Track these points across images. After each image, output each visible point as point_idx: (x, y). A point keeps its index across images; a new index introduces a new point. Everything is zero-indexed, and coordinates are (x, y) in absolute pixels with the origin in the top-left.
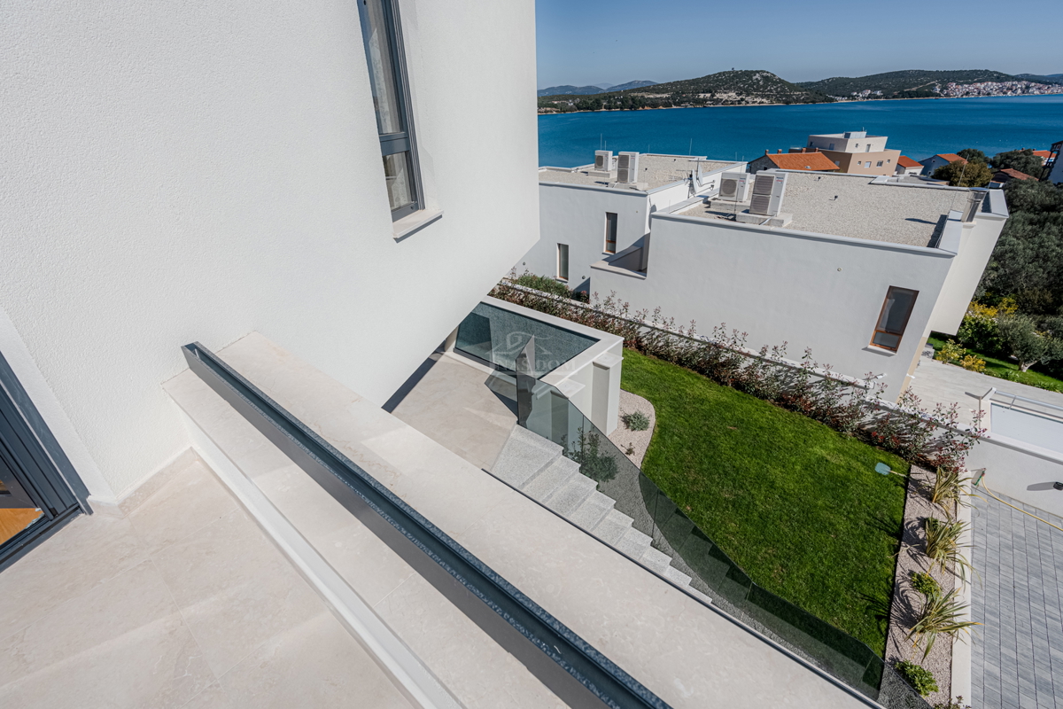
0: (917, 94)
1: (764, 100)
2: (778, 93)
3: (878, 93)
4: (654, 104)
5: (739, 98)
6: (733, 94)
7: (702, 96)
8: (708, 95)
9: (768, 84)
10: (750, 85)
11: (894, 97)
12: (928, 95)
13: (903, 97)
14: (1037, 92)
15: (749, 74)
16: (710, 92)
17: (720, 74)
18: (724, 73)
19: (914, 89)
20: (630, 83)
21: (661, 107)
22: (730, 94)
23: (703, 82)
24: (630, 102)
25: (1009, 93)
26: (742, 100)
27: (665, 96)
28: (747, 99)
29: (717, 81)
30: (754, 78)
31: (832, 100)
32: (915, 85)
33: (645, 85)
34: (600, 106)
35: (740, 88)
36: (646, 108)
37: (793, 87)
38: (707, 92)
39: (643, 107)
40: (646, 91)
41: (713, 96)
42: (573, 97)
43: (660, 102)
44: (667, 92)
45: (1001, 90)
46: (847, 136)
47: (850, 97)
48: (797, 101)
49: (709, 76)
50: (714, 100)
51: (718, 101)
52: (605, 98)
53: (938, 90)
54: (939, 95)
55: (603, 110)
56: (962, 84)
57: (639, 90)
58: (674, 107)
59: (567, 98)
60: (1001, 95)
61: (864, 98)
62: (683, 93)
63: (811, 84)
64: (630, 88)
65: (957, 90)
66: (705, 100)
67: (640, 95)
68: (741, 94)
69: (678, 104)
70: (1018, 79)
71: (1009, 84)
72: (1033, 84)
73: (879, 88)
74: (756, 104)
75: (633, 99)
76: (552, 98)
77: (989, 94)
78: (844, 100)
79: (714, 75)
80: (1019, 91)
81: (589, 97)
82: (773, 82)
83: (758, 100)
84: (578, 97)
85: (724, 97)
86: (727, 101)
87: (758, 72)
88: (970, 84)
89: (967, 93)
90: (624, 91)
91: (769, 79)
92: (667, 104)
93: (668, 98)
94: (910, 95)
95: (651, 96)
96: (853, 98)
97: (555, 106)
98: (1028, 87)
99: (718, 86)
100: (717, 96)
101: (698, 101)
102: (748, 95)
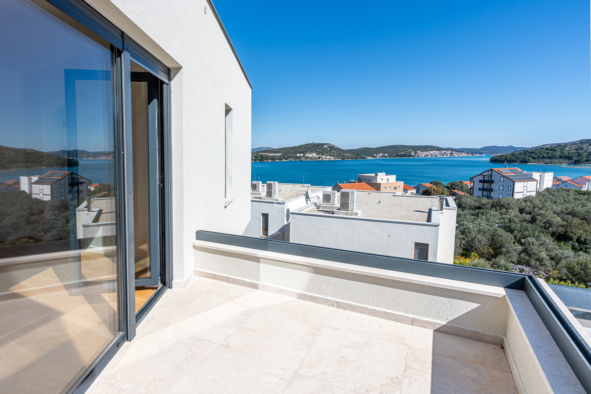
0: (404, 155)
1: (331, 157)
2: (338, 154)
3: (386, 155)
4: (273, 159)
5: (318, 156)
6: (315, 155)
7: (298, 155)
8: (302, 155)
9: (331, 149)
10: (322, 150)
11: (394, 157)
12: (409, 156)
13: (398, 157)
14: (456, 156)
15: (322, 145)
16: (303, 153)
17: (307, 144)
18: (309, 144)
19: (402, 153)
20: (259, 148)
21: (277, 160)
22: (313, 154)
23: (299, 148)
24: (260, 158)
25: (445, 156)
26: (320, 157)
27: (278, 155)
28: (322, 157)
29: (305, 148)
30: (324, 147)
31: (365, 158)
32: (402, 152)
33: (267, 149)
35: (318, 151)
36: (269, 160)
37: (344, 151)
38: (301, 153)
39: (267, 160)
40: (268, 152)
41: (304, 155)
43: (276, 157)
44: (279, 152)
45: (441, 154)
46: (377, 175)
47: (373, 156)
48: (348, 158)
49: (301, 146)
50: (305, 157)
51: (307, 158)
53: (413, 154)
54: (413, 156)
56: (423, 151)
57: (264, 152)
58: (284, 160)
60: (441, 156)
61: (380, 157)
62: (288, 153)
63: (353, 150)
64: (259, 150)
65: (422, 154)
66: (300, 157)
67: (265, 154)
68: (319, 154)
69: (286, 159)
70: (447, 149)
71: (443, 152)
72: (454, 152)
73: (386, 153)
74: (327, 159)
75: (261, 156)
77: (436, 156)
78: (371, 158)
79: (304, 145)
80: (449, 155)
82: (334, 149)
83: (328, 157)
85: (310, 155)
86: (312, 157)
87: (326, 144)
88: (427, 151)
89: (427, 156)
90: (256, 152)
91: (332, 148)
92: (280, 159)
93: (281, 156)
94: (401, 156)
95: (271, 155)
96: (375, 157)
98: (452, 153)
99: (306, 150)
100: (307, 155)
101: (297, 158)
102: (322, 155)
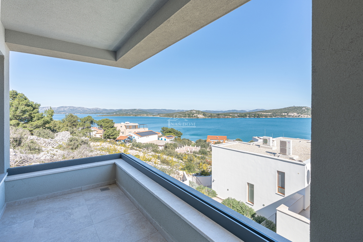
1: (308, 116)
4: (266, 116)
5: (298, 115)
6: (295, 114)
7: (284, 114)
8: (286, 114)
9: (308, 110)
10: (301, 111)
15: (301, 108)
16: (287, 113)
17: (289, 107)
18: (291, 107)
20: (256, 110)
21: (269, 117)
22: (294, 114)
23: (283, 110)
24: (257, 115)
26: (299, 116)
27: (270, 114)
28: (301, 115)
29: (288, 109)
30: (303, 109)
33: (262, 110)
34: (246, 116)
35: (298, 112)
36: (263, 117)
38: (285, 113)
39: (262, 117)
40: (262, 112)
41: (288, 114)
42: (237, 113)
43: (268, 115)
44: (270, 112)
49: (285, 108)
50: (288, 116)
51: (290, 116)
52: (248, 114)
55: (248, 117)
57: (260, 112)
58: (273, 117)
59: (235, 113)
62: (276, 113)
64: (256, 111)
66: (285, 115)
67: (260, 113)
68: (299, 114)
69: (275, 116)
74: (305, 117)
76: (230, 113)
79: (287, 108)
81: (242, 113)
83: (306, 116)
84: (239, 113)
85: (292, 114)
86: (293, 116)
87: (304, 107)
90: (255, 112)
92: (271, 116)
93: (271, 114)
95: (265, 114)
97: (231, 116)
99: (289, 111)
100: (290, 114)
101: (282, 116)
102: (301, 114)
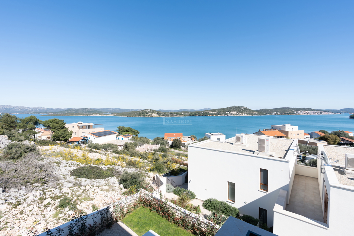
0: (290, 114)
1: (245, 114)
2: (249, 112)
3: (278, 113)
4: (212, 115)
5: (238, 113)
6: (236, 113)
7: (226, 113)
8: (228, 112)
9: (245, 110)
10: (240, 110)
11: (283, 114)
12: (293, 114)
13: (286, 114)
14: (324, 114)
15: (240, 107)
16: (229, 112)
17: (231, 107)
18: (232, 107)
19: (288, 112)
22: (235, 112)
23: (226, 109)
24: (205, 114)
25: (316, 114)
26: (239, 114)
27: (215, 112)
28: (240, 114)
29: (230, 109)
30: (241, 108)
31: (265, 115)
32: (288, 111)
33: (209, 109)
34: (196, 115)
35: (237, 111)
37: (252, 110)
39: (209, 115)
41: (230, 113)
42: (188, 112)
43: (214, 114)
44: (216, 111)
45: (314, 113)
46: (285, 125)
47: (270, 114)
48: (255, 115)
49: (228, 108)
50: (230, 114)
51: (231, 114)
52: (197, 113)
53: (295, 113)
54: (295, 114)
55: (197, 116)
56: (302, 111)
57: (207, 111)
58: (218, 115)
59: (186, 112)
60: (314, 114)
61: (274, 114)
62: (221, 112)
63: (258, 110)
64: (205, 110)
65: (302, 113)
66: (227, 114)
68: (238, 112)
69: (220, 115)
70: (318, 110)
71: (315, 112)
72: (322, 112)
73: (278, 112)
74: (243, 115)
75: (206, 113)
76: (182, 112)
77: (310, 114)
78: (269, 115)
80: (319, 114)
81: (193, 112)
82: (247, 109)
84: (189, 112)
85: (233, 113)
87: (242, 107)
88: (304, 111)
89: (304, 114)
90: (203, 111)
91: (245, 109)
92: (216, 115)
93: (216, 113)
94: (288, 114)
95: (211, 112)
96: (271, 114)
97: (183, 114)
98: (321, 113)
99: (230, 110)
100: (231, 113)
101: (226, 114)
102: (240, 113)
